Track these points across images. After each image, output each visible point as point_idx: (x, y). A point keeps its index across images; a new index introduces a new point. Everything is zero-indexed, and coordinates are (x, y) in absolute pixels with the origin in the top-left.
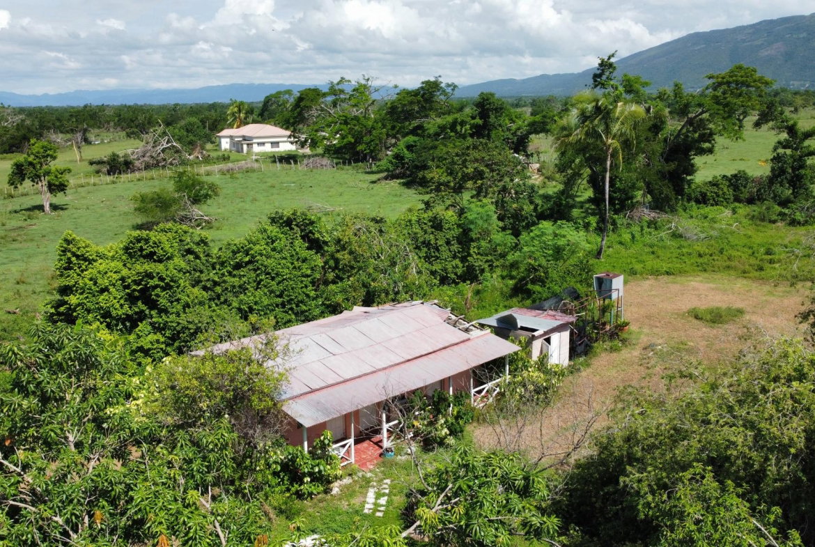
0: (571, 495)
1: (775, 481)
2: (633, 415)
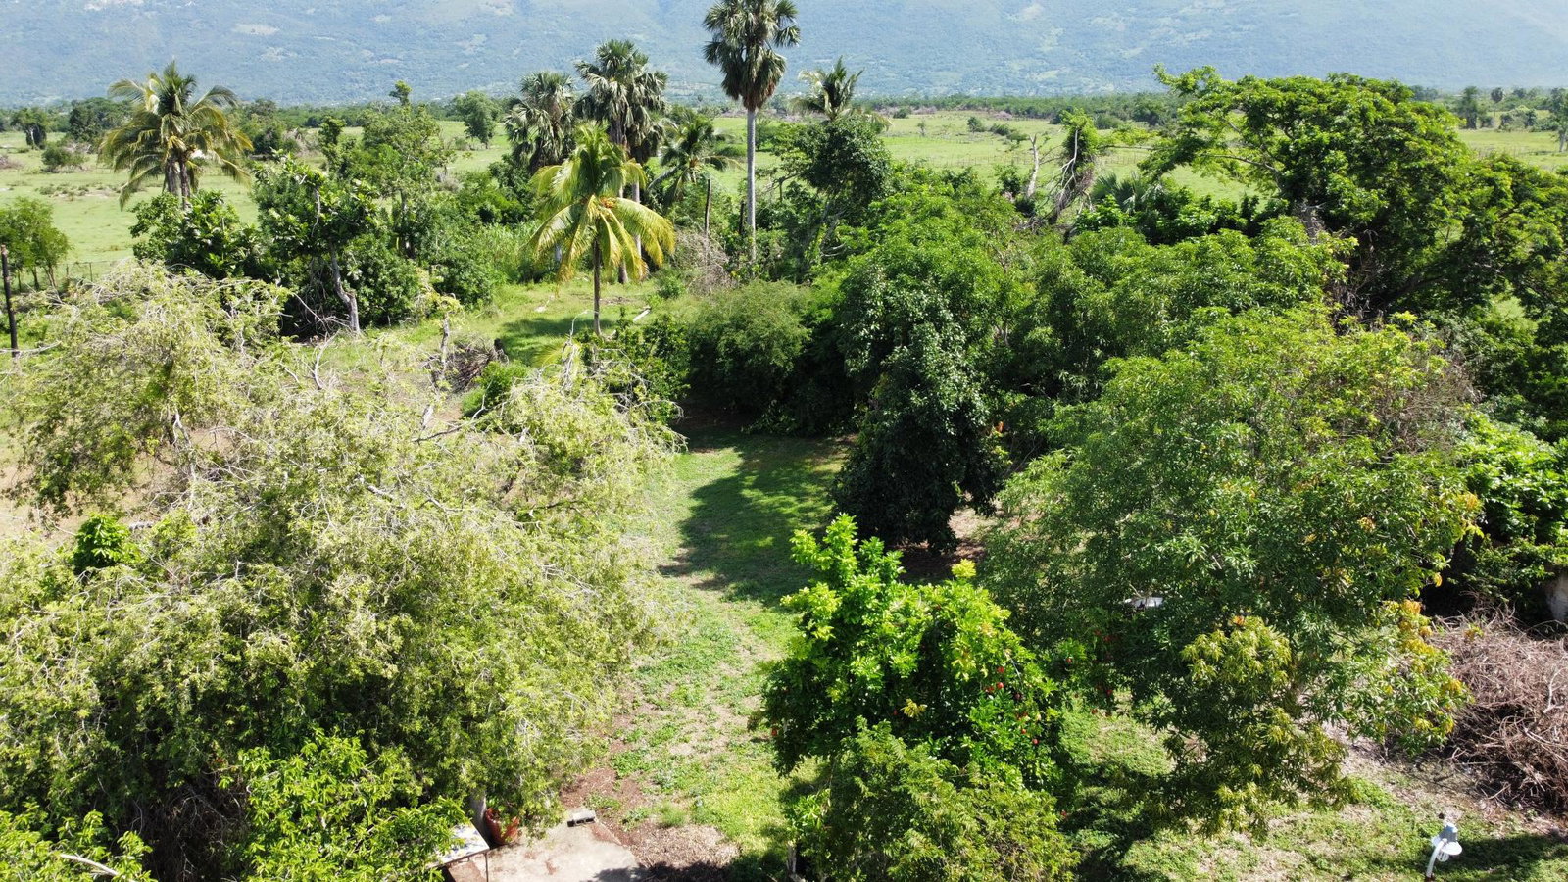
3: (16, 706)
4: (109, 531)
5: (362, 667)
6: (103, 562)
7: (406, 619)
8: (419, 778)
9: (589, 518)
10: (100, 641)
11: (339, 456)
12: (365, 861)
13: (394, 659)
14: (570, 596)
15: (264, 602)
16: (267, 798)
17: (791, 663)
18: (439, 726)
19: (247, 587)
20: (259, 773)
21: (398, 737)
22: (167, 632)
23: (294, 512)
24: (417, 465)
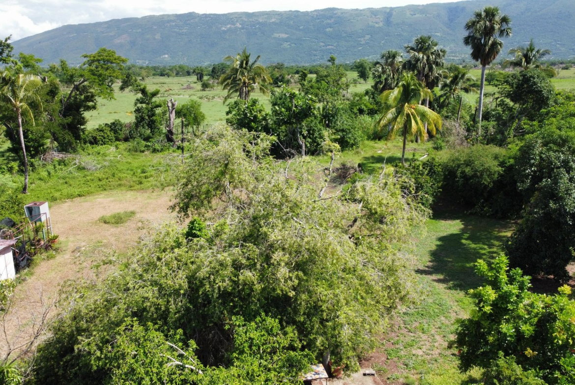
0: (37, 374)
1: (175, 314)
2: (75, 300)
3: (161, 285)
4: (199, 224)
5: (282, 291)
6: (196, 236)
7: (301, 274)
8: (301, 341)
9: (385, 242)
10: (191, 266)
11: (282, 204)
12: (275, 370)
13: (294, 289)
14: (372, 275)
15: (248, 259)
16: (241, 336)
17: (470, 321)
18: (310, 320)
19: (243, 252)
20: (239, 326)
21: (293, 322)
22: (212, 265)
23: (263, 224)
24: (312, 211)
